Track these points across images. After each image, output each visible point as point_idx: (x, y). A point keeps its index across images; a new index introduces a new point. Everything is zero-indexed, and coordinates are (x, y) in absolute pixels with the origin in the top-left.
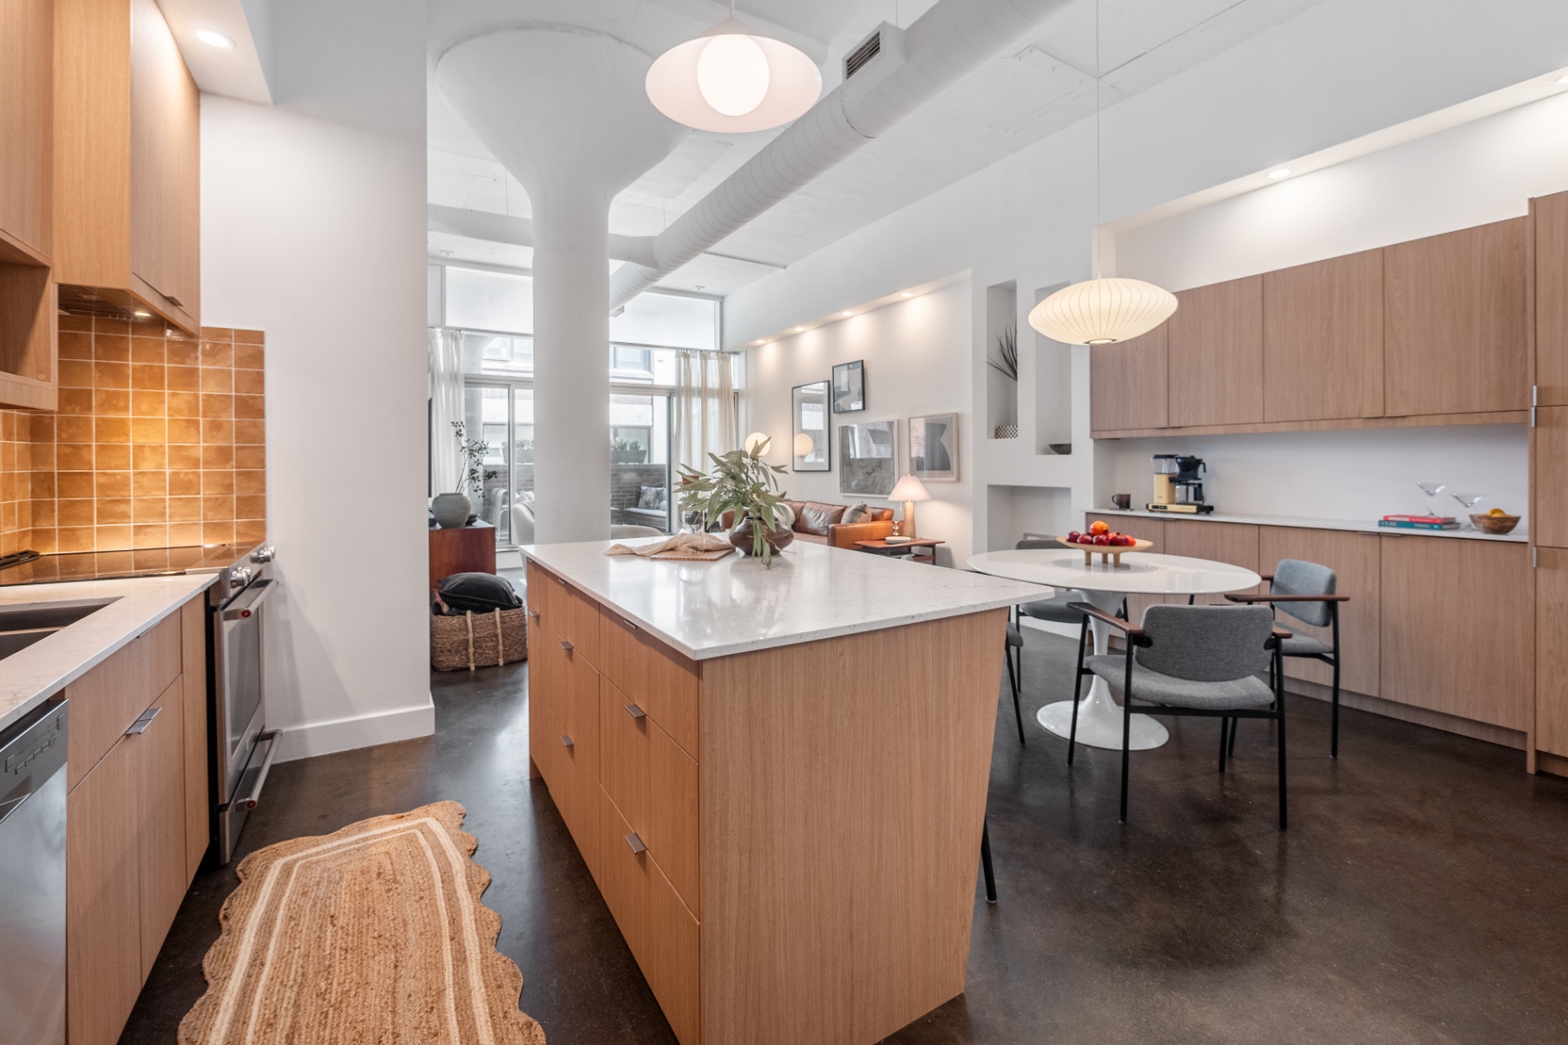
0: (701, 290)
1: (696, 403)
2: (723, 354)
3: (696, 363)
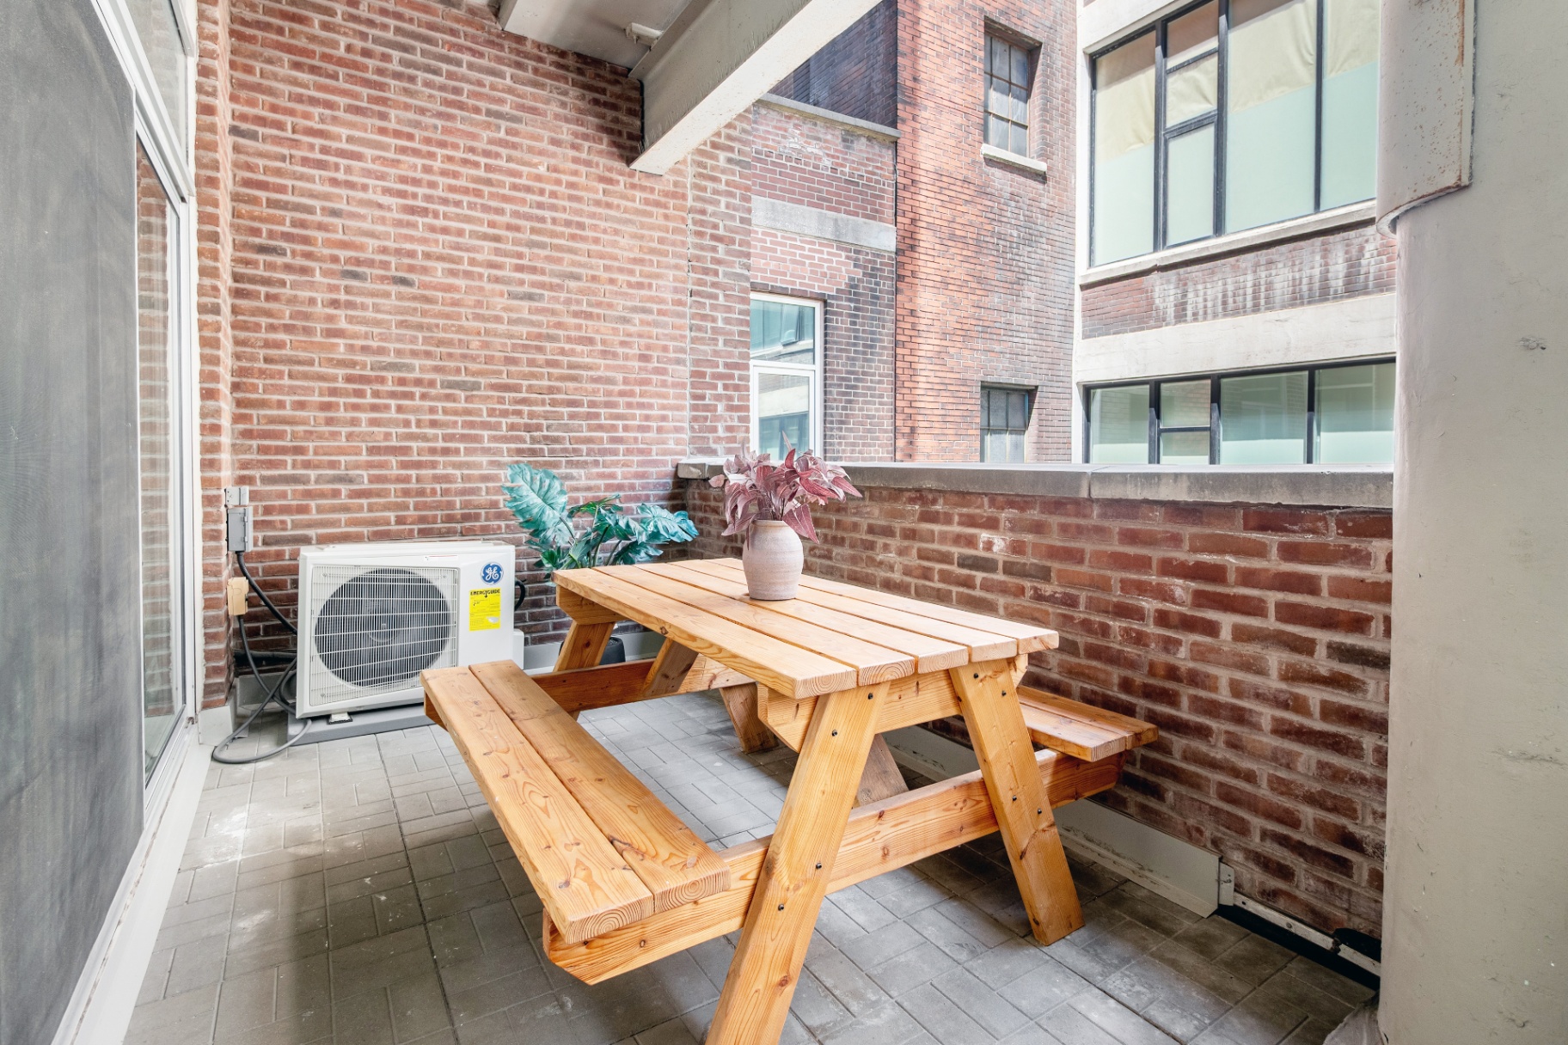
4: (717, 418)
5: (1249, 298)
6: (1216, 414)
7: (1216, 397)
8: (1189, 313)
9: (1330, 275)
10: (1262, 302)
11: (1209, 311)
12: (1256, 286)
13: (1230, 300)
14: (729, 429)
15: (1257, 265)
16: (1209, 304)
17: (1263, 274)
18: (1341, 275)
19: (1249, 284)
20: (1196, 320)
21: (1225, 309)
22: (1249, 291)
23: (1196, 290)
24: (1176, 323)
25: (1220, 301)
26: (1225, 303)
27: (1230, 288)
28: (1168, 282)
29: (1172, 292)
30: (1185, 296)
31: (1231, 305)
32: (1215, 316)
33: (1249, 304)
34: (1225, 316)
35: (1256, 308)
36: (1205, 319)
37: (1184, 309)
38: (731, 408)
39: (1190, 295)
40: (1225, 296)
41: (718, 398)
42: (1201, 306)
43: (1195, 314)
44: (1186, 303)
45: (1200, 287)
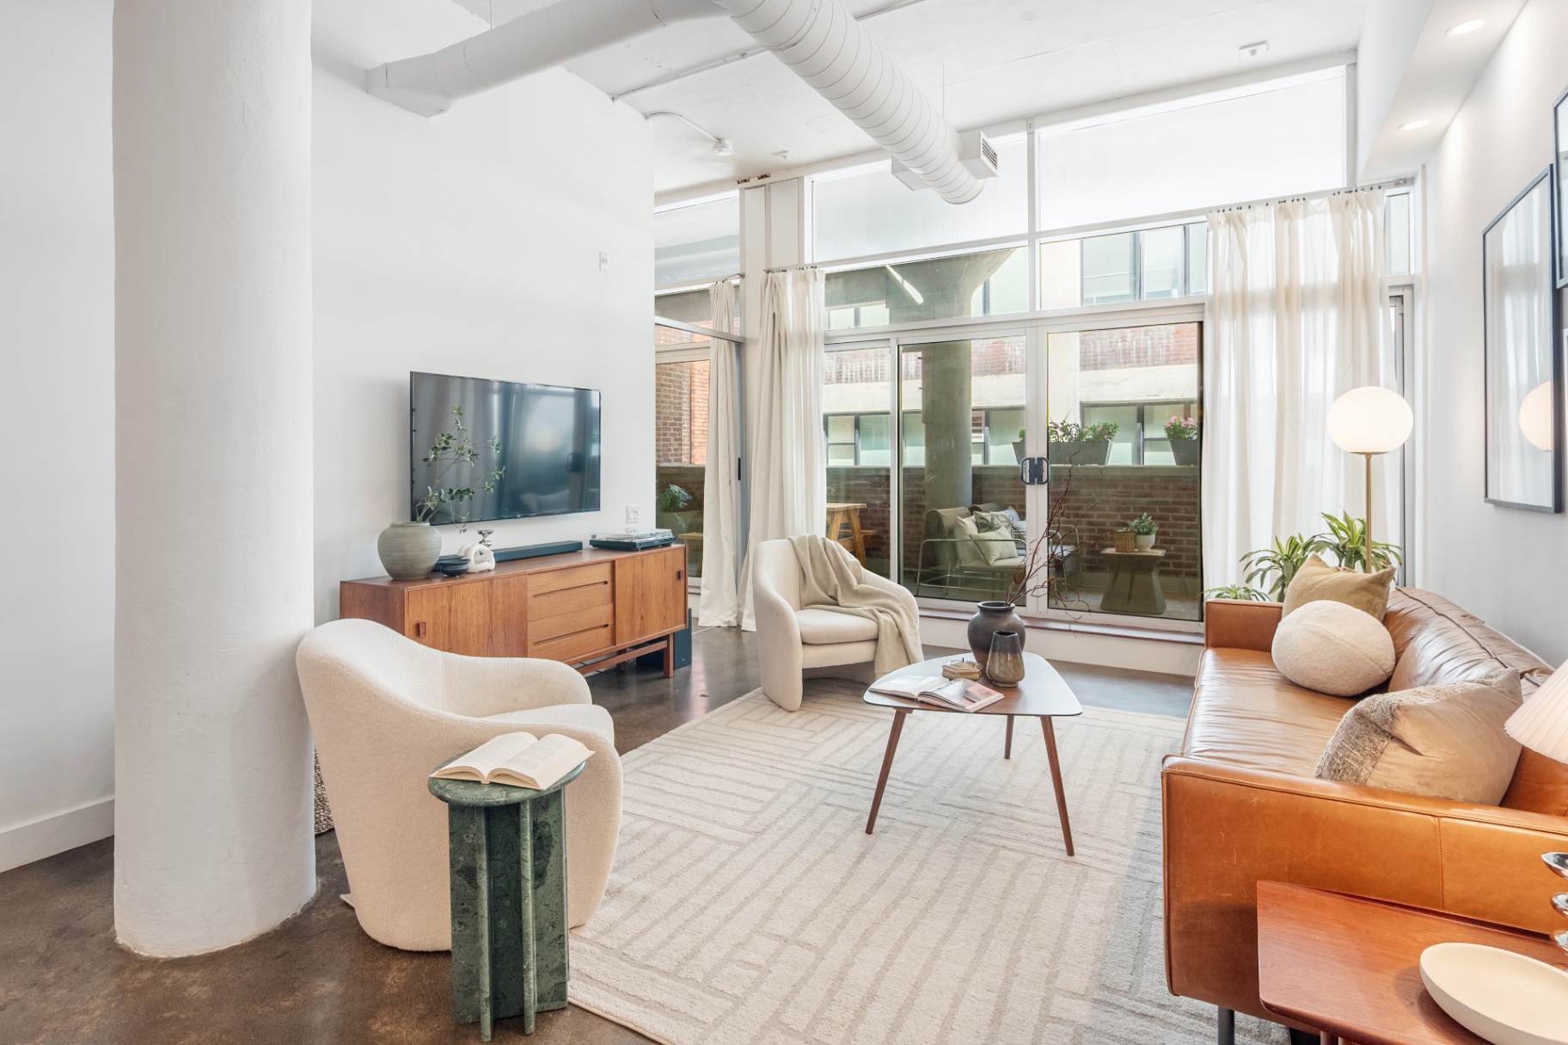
0: (1263, 55)
1: (1262, 327)
2: (1352, 194)
3: (1262, 233)
4: (671, 445)
5: (873, 373)
6: (857, 436)
7: (857, 426)
8: (844, 377)
9: (909, 367)
10: (879, 376)
11: (854, 377)
12: (876, 367)
13: (864, 373)
14: (675, 450)
15: (876, 356)
16: (854, 374)
17: (879, 361)
18: (914, 367)
19: (873, 366)
20: (847, 382)
21: (861, 378)
22: (873, 369)
23: (847, 366)
24: (837, 383)
25: (859, 373)
26: (861, 374)
27: (864, 367)
28: (832, 358)
29: (834, 365)
30: (841, 368)
31: (864, 376)
32: (857, 381)
33: (873, 377)
34: (862, 382)
35: (876, 380)
36: (852, 382)
37: (841, 375)
38: (676, 440)
39: (844, 368)
40: (861, 371)
41: (671, 435)
42: (849, 374)
43: (846, 379)
44: (841, 372)
45: (849, 364)
